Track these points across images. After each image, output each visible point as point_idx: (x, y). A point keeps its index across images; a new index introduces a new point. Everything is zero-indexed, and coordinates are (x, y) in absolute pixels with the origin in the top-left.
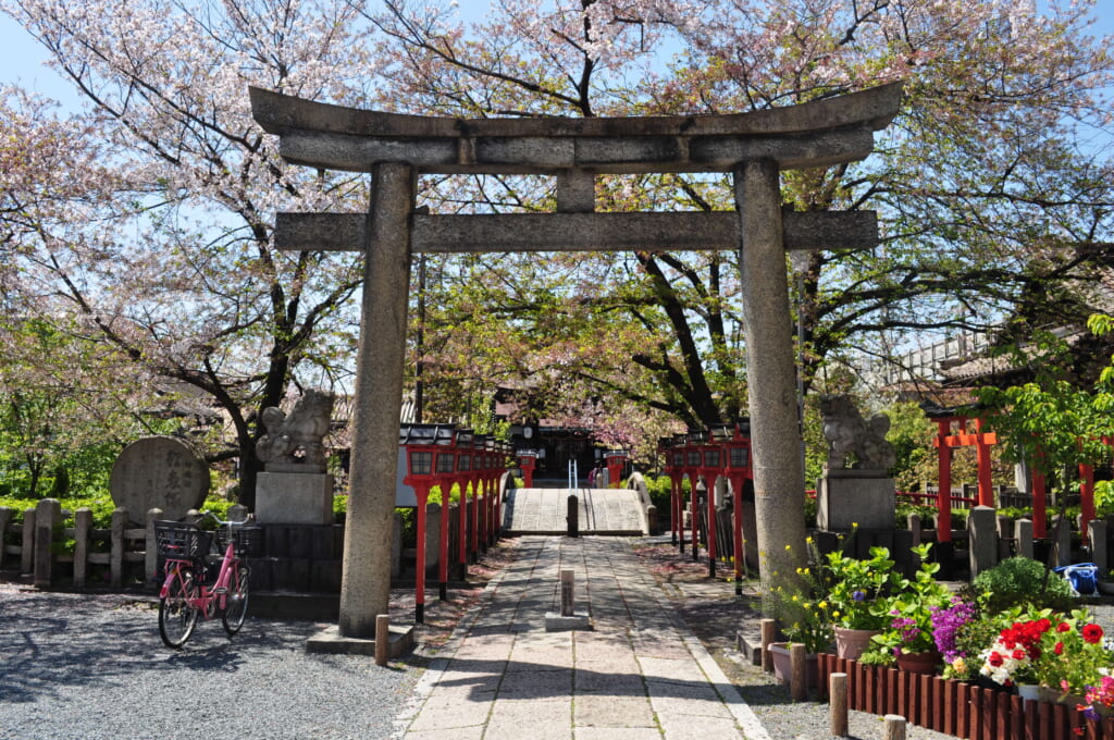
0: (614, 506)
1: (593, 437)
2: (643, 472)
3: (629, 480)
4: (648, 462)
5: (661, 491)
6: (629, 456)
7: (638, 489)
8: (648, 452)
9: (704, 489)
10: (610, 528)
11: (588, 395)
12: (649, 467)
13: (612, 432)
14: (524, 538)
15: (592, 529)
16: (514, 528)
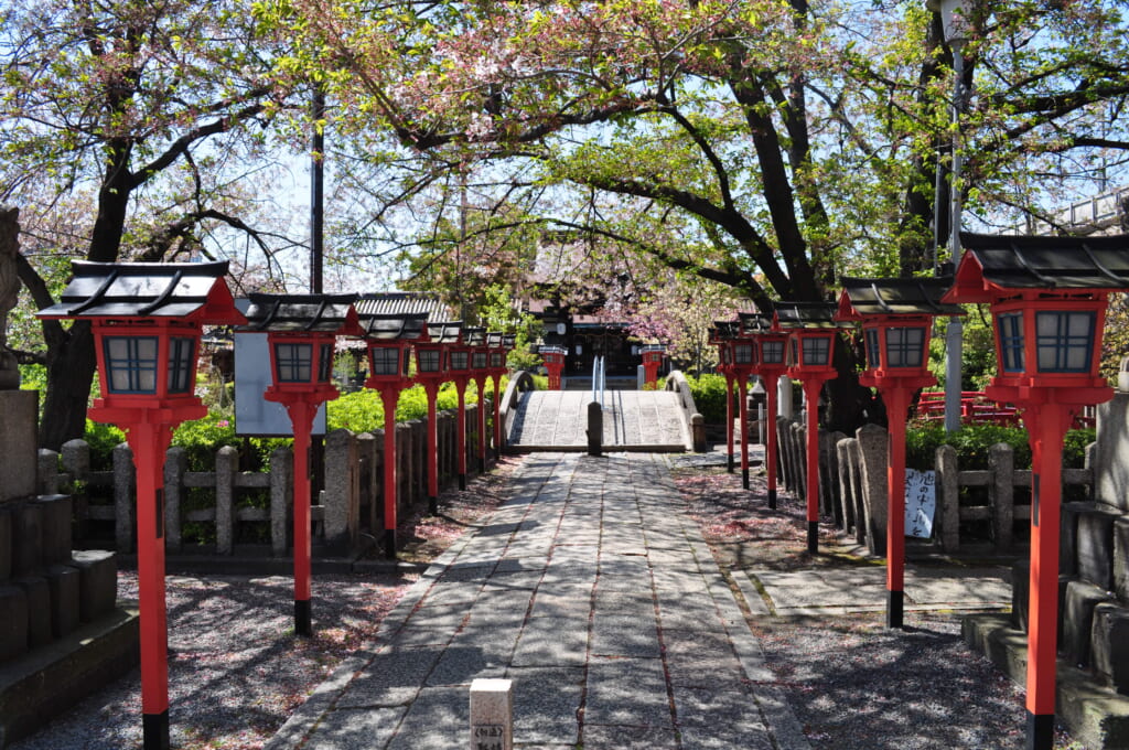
0: (650, 413)
1: (628, 332)
2: (683, 369)
3: (668, 379)
4: (689, 358)
5: (705, 391)
6: (667, 352)
7: (678, 391)
8: (689, 347)
9: (762, 391)
10: (644, 443)
11: (614, 274)
12: (689, 364)
13: (648, 326)
14: (534, 455)
15: (621, 443)
16: (525, 441)
